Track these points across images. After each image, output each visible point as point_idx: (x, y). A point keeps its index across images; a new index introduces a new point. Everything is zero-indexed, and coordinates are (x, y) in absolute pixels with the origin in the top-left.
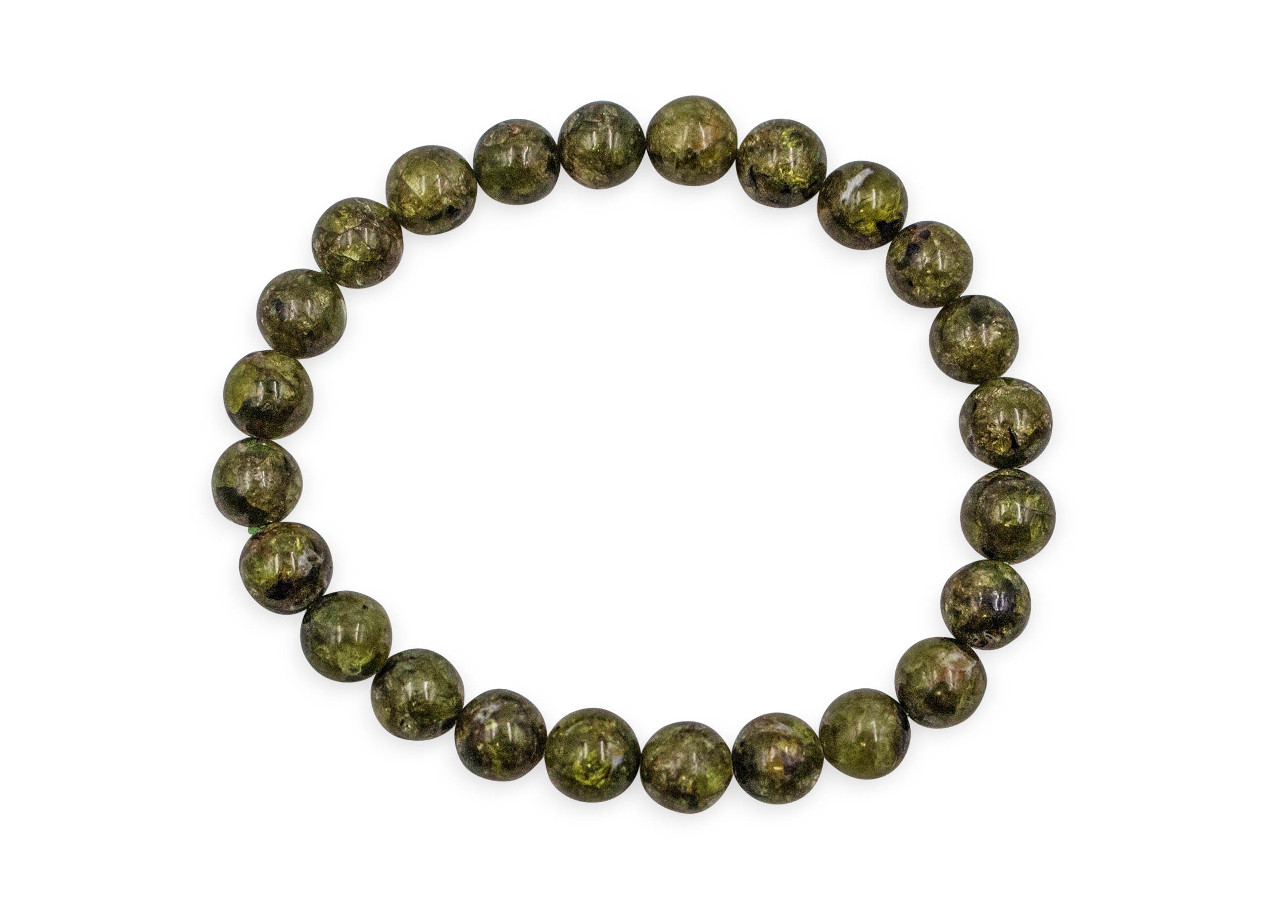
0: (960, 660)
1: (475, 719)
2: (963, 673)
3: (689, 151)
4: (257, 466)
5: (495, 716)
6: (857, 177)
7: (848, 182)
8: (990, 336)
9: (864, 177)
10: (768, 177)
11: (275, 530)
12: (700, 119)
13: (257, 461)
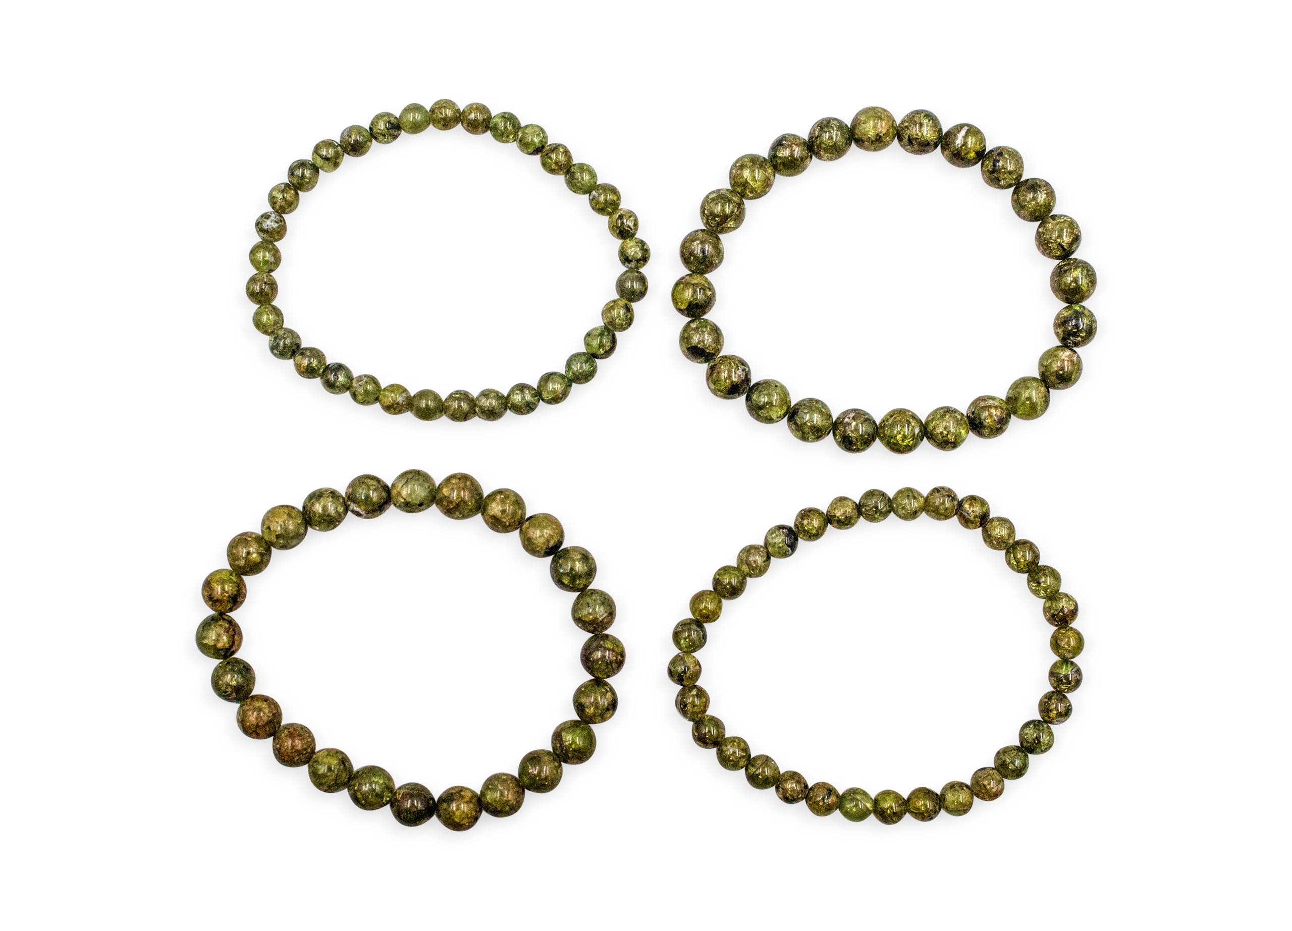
0: (1070, 355)
1: (845, 422)
2: (1072, 361)
3: (878, 135)
4: (704, 332)
5: (854, 418)
6: (961, 132)
7: (958, 135)
8: (1042, 197)
9: (965, 131)
10: (918, 139)
11: (721, 362)
12: (880, 118)
13: (704, 330)
